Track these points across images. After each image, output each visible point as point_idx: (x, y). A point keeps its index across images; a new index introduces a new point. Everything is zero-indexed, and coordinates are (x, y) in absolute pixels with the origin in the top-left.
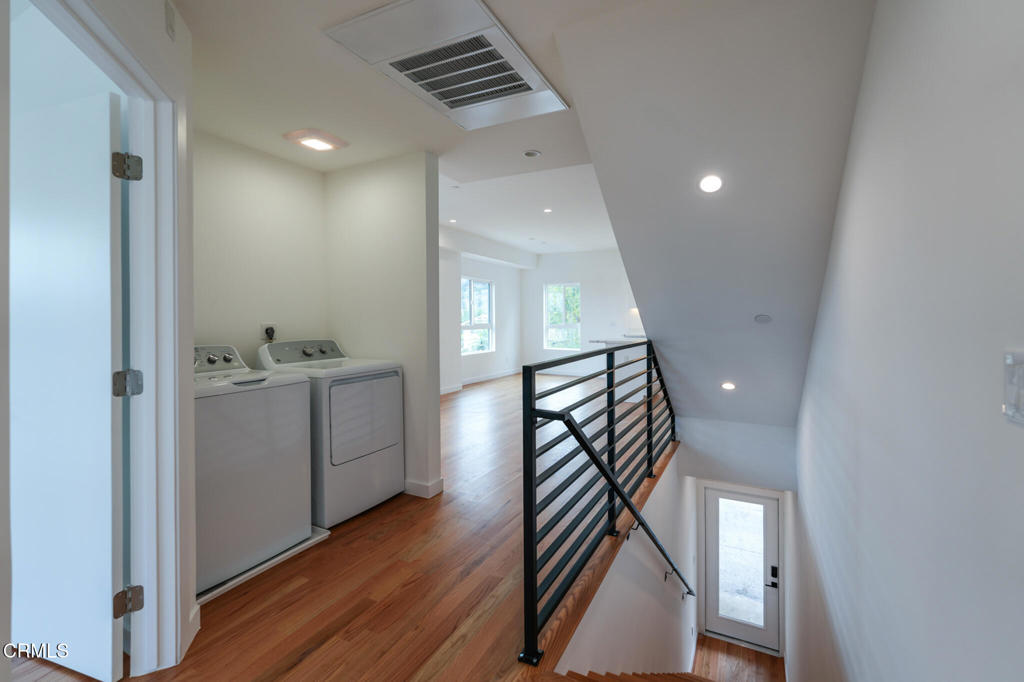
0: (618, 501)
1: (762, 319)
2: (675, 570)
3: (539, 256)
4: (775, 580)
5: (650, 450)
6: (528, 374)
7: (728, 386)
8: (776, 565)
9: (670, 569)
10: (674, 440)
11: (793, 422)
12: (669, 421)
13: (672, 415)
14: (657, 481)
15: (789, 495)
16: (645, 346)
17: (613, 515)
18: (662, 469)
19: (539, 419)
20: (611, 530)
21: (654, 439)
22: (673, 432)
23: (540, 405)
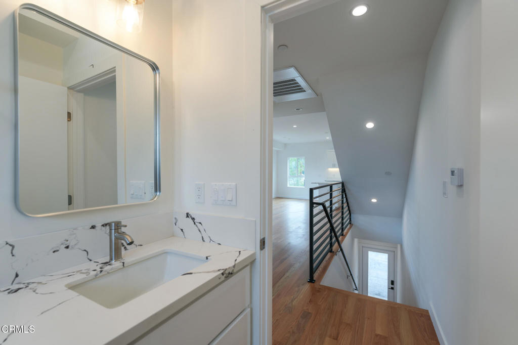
0: (334, 239)
1: (388, 173)
2: (351, 275)
3: (285, 145)
4: (393, 286)
5: (342, 225)
6: (311, 190)
7: (374, 200)
8: (393, 280)
9: (349, 275)
10: (350, 224)
11: (400, 216)
12: (349, 216)
13: (350, 213)
14: (345, 237)
15: (399, 246)
16: (341, 184)
17: (331, 245)
18: (347, 233)
19: (314, 205)
20: (331, 251)
21: (344, 221)
22: (350, 220)
23: (315, 201)
